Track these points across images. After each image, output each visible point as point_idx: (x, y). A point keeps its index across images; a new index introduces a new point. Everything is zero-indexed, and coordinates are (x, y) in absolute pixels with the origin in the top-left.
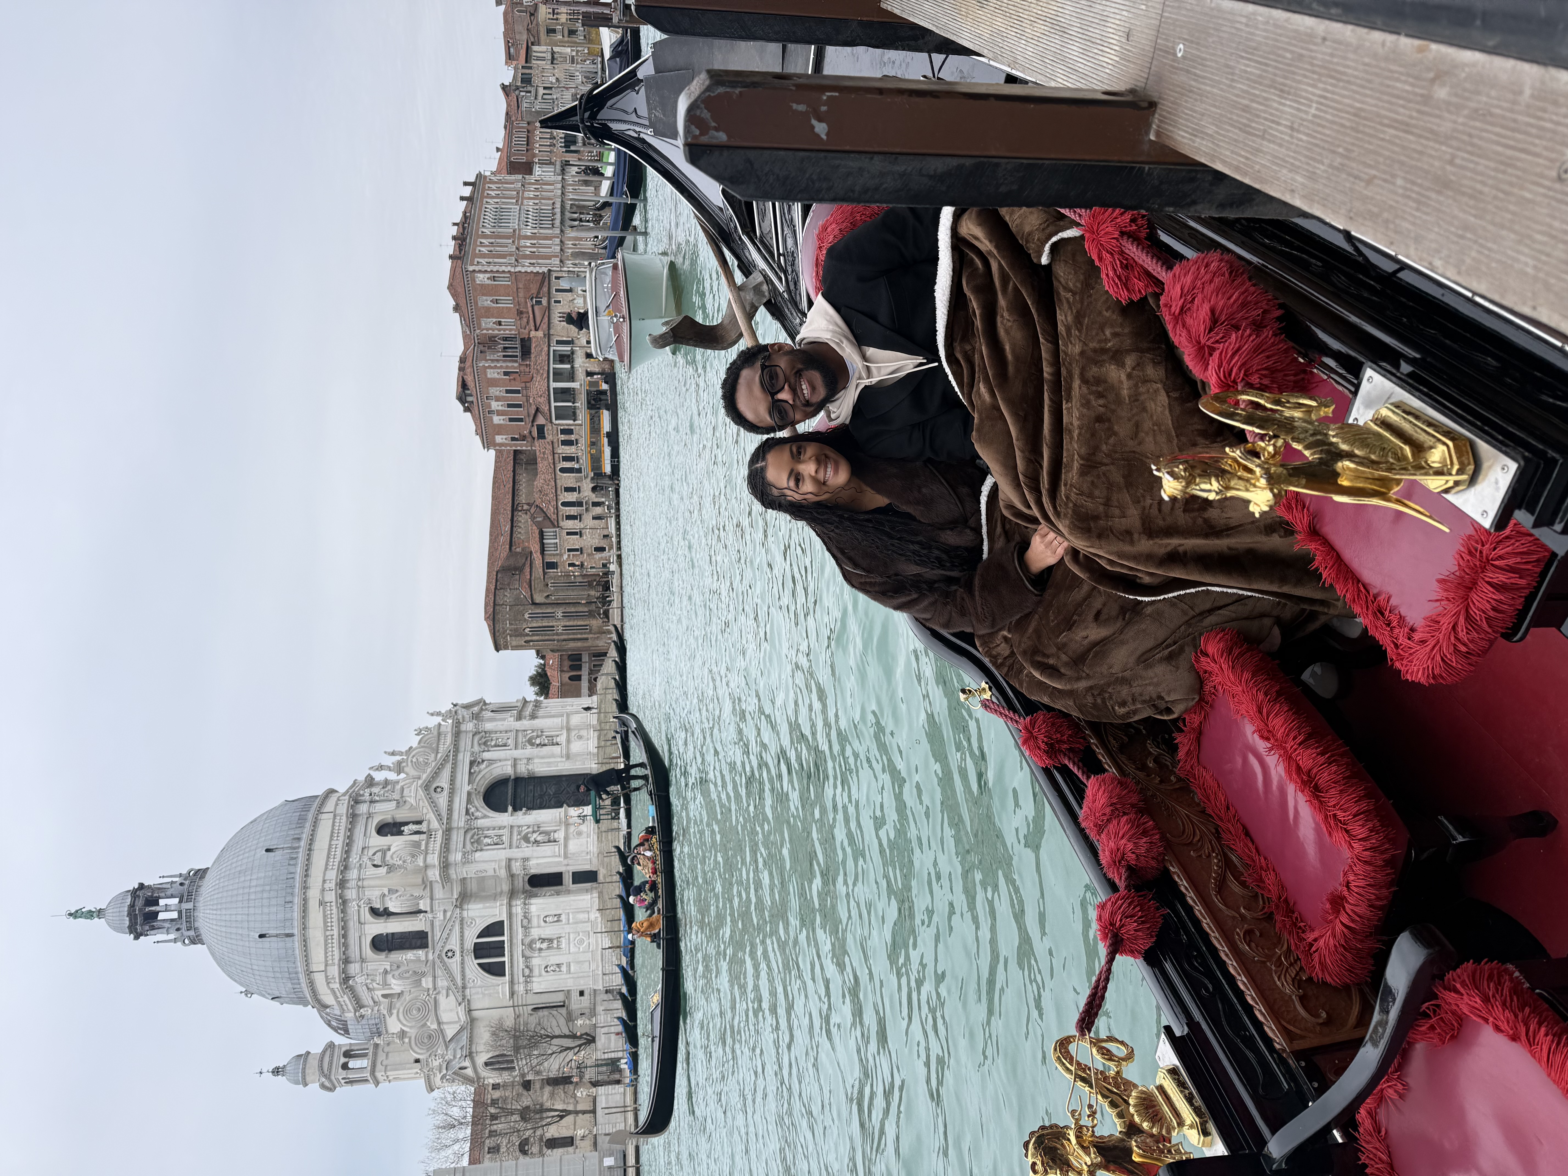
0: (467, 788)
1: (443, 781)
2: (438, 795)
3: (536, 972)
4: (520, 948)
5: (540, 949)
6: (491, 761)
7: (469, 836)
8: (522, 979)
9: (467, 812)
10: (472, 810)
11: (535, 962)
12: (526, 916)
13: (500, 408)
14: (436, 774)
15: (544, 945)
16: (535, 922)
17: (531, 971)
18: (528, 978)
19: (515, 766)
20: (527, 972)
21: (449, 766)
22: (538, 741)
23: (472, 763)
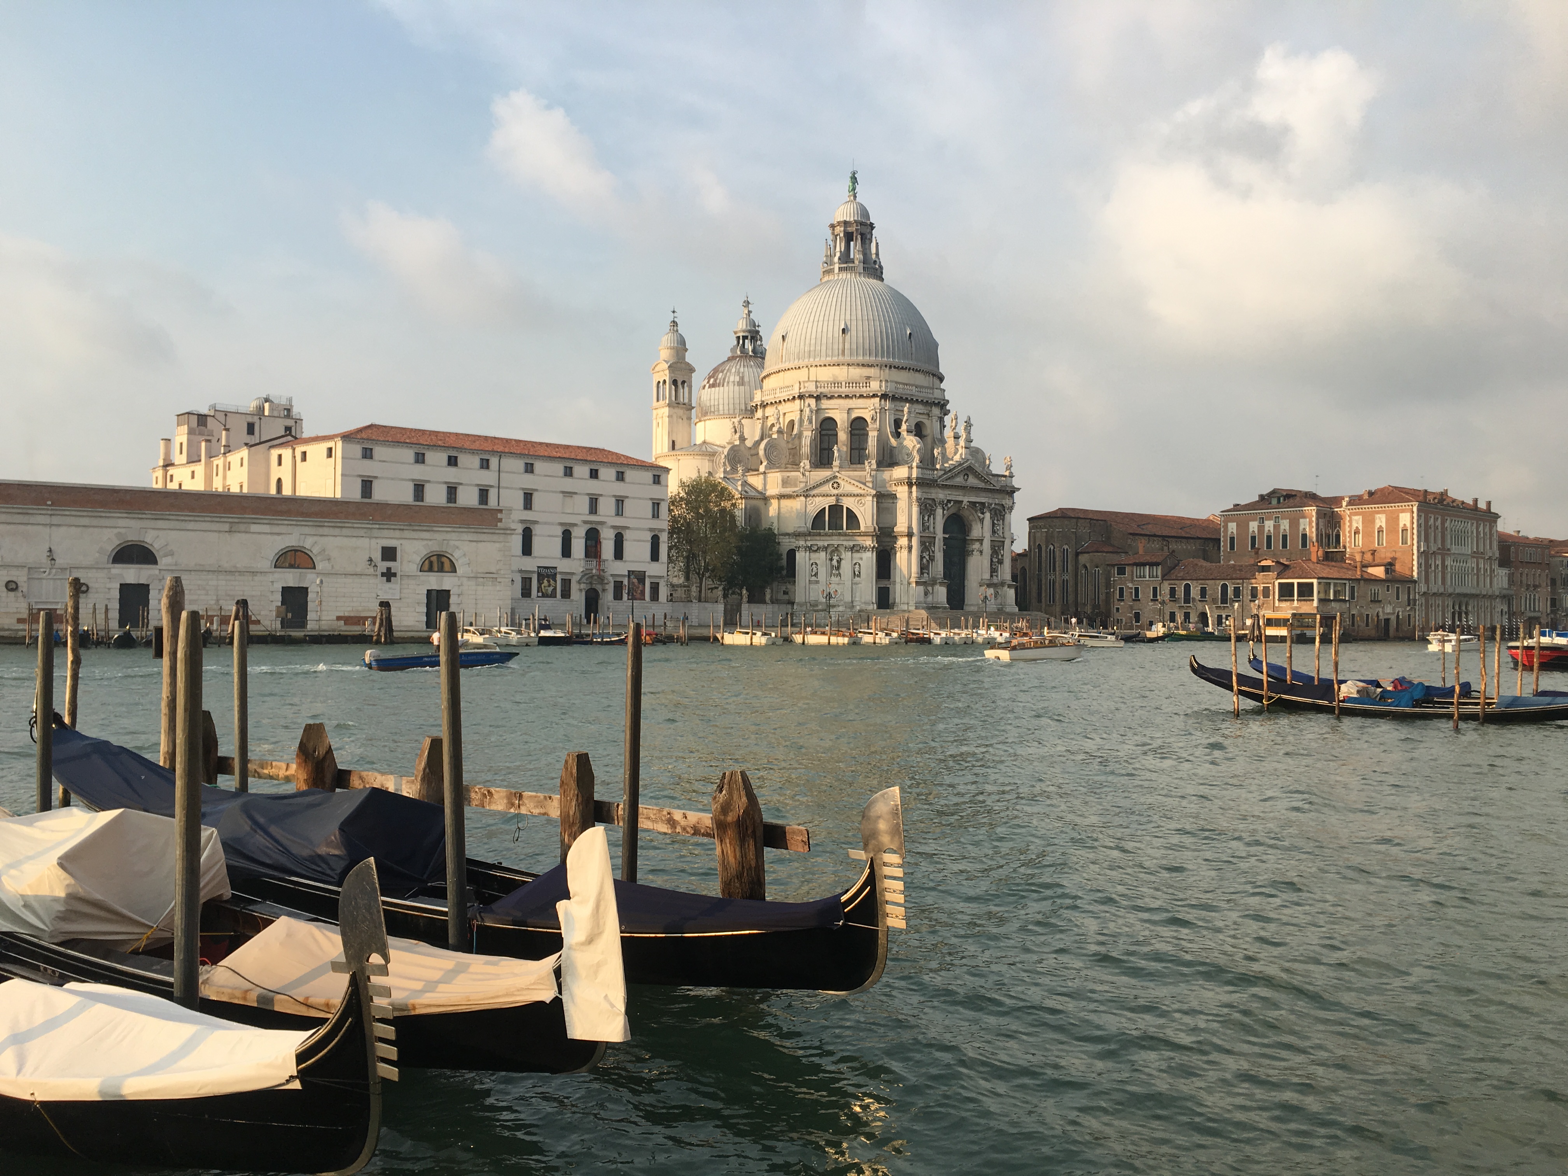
0: (966, 500)
1: (972, 481)
2: (962, 477)
3: (813, 555)
4: (836, 543)
5: (831, 560)
6: (982, 521)
7: (930, 502)
8: (809, 544)
9: (949, 501)
10: (949, 505)
11: (823, 554)
12: (863, 549)
13: (1266, 529)
14: (977, 475)
15: (835, 563)
16: (856, 555)
17: (816, 551)
18: (810, 549)
19: (978, 540)
20: (815, 548)
21: (982, 485)
22: (995, 560)
23: (983, 504)
